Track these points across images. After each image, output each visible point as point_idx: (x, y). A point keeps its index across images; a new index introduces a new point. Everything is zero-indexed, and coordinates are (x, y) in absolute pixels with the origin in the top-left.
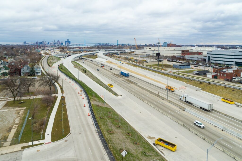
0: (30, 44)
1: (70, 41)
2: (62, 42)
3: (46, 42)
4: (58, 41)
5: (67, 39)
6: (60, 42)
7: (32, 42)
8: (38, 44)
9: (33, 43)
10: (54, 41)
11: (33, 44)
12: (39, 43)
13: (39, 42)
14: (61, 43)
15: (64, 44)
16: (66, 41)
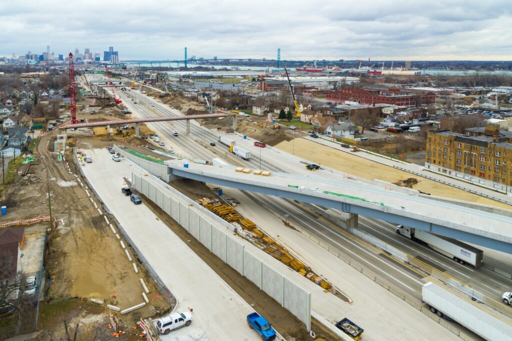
0: (9, 60)
2: (96, 54)
3: (53, 54)
4: (87, 51)
5: (110, 48)
6: (91, 54)
7: (14, 54)
8: (32, 61)
9: (17, 57)
11: (18, 60)
12: (34, 57)
13: (36, 56)
14: (93, 57)
15: (102, 59)
16: (106, 53)
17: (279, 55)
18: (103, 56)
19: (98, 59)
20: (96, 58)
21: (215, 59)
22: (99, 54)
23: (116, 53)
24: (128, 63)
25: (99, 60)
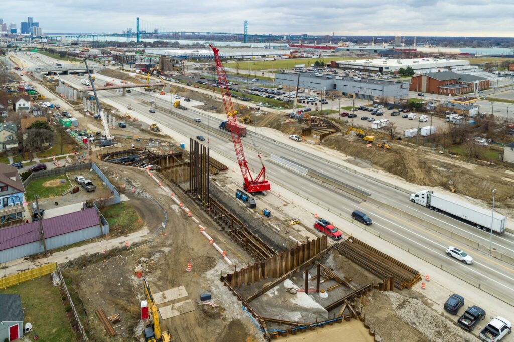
2: (11, 25)
6: (5, 24)
14: (8, 27)
15: (19, 31)
16: (23, 23)
17: (246, 28)
18: (21, 27)
19: (14, 31)
20: (11, 30)
21: (156, 32)
22: (15, 25)
23: (36, 24)
24: (63, 36)
25: (16, 32)
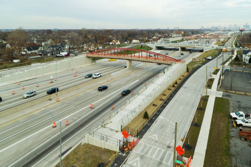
1: (249, 26)
10: (231, 25)
